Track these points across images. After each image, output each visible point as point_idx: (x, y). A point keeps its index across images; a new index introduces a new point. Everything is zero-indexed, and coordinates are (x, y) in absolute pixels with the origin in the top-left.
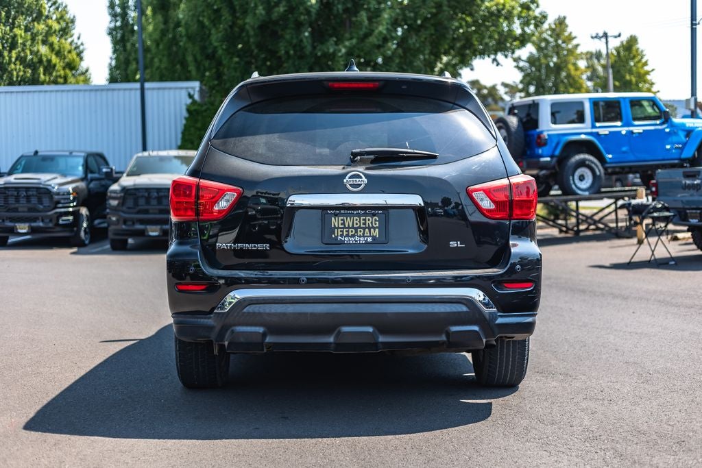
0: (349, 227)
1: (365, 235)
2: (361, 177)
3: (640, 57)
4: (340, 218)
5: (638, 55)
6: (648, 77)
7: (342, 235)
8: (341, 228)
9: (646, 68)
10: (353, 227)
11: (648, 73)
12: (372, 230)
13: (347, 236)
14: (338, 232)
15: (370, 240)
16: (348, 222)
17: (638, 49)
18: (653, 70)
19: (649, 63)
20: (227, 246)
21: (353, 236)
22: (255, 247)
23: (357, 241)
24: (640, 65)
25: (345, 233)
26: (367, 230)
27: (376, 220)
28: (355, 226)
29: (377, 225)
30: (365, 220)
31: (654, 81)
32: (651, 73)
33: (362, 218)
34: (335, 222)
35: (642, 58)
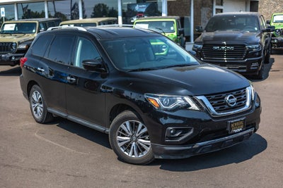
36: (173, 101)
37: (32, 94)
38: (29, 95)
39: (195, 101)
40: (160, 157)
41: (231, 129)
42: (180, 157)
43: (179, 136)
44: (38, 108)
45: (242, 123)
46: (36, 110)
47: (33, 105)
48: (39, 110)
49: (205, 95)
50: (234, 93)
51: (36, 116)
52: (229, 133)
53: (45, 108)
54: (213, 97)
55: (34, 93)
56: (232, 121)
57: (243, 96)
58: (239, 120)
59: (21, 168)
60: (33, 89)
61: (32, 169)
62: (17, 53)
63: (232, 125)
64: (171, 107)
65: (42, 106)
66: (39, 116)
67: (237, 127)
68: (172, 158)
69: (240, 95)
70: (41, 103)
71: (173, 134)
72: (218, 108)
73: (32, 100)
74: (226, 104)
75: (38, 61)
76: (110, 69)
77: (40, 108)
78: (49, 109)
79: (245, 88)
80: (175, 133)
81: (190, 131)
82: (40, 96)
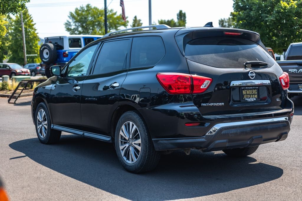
0: (248, 95)
1: (253, 97)
2: (253, 73)
3: (29, 18)
4: (245, 91)
5: (29, 17)
6: (34, 27)
7: (246, 98)
8: (246, 95)
9: (32, 23)
10: (249, 94)
11: (33, 25)
12: (255, 95)
13: (248, 98)
14: (245, 96)
15: (255, 99)
16: (248, 92)
17: (29, 14)
18: (35, 24)
19: (33, 20)
20: (206, 105)
21: (250, 98)
22: (218, 104)
23: (251, 100)
24: (30, 21)
25: (247, 97)
26: (253, 95)
27: (256, 91)
28: (250, 94)
29: (256, 93)
30: (252, 91)
31: (36, 29)
32: (35, 25)
33: (252, 90)
34: (244, 92)
35: (31, 19)
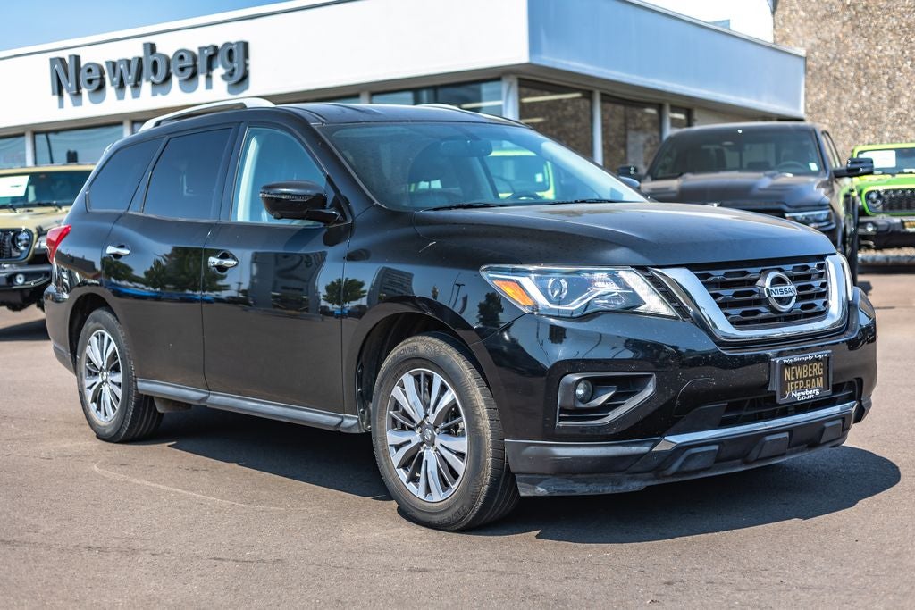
36: (579, 287)
37: (87, 342)
38: (74, 351)
39: (656, 283)
40: (541, 490)
41: (784, 385)
42: (608, 489)
43: (607, 407)
44: (106, 389)
45: (817, 369)
46: (97, 398)
47: (88, 383)
48: (107, 397)
49: (691, 267)
50: (789, 268)
51: (99, 418)
52: (780, 400)
53: (128, 385)
54: (718, 274)
55: (93, 339)
56: (787, 360)
57: (817, 284)
58: (809, 357)
59: (49, 547)
60: (89, 324)
61: (90, 548)
62: (31, 263)
63: (788, 374)
64: (576, 305)
65: (118, 378)
66: (106, 418)
67: (803, 382)
68: (582, 489)
69: (808, 277)
70: (116, 369)
71: (583, 400)
72: (736, 312)
73: (84, 365)
74: (762, 301)
75: (108, 225)
76: (356, 211)
77: (111, 386)
78: (145, 386)
79: (822, 257)
80: (592, 395)
81: (644, 387)
82: (113, 345)
